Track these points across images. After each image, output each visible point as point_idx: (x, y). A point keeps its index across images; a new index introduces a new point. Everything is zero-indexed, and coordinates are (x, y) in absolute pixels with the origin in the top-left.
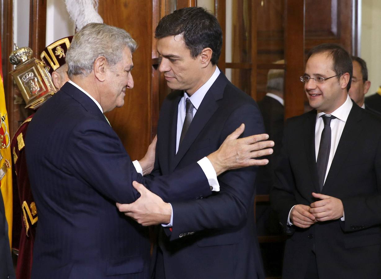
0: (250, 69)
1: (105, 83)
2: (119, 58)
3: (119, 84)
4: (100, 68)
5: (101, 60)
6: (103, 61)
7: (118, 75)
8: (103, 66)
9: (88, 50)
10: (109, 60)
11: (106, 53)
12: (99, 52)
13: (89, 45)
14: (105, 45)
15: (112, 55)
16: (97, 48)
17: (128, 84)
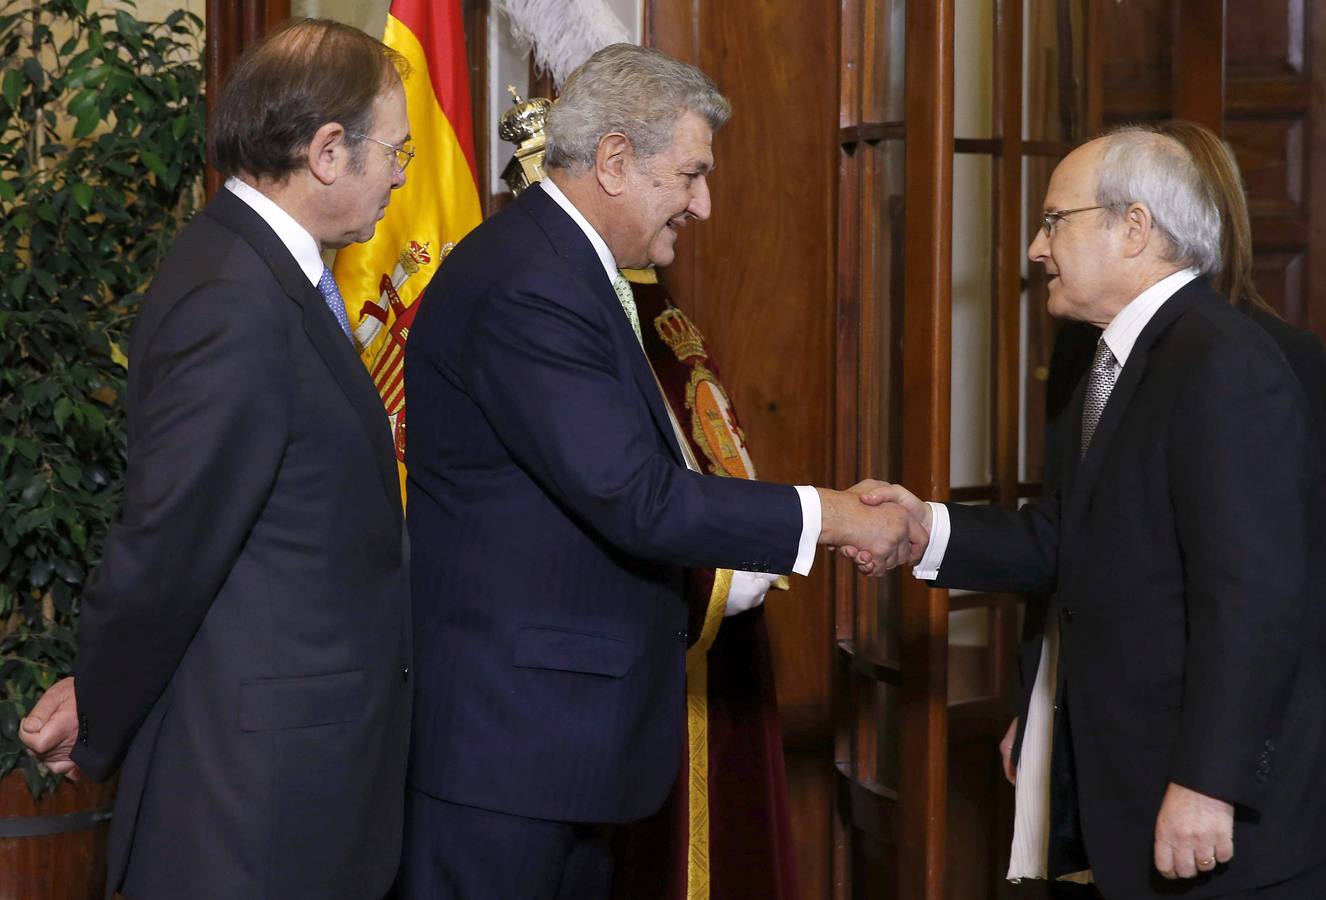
1: (620, 200)
2: (664, 141)
3: (659, 206)
4: (612, 161)
5: (616, 141)
6: (623, 145)
8: (620, 158)
9: (587, 113)
10: (636, 144)
11: (630, 124)
12: (612, 121)
13: (590, 101)
14: (628, 103)
15: (643, 132)
16: (608, 109)
17: (692, 207)
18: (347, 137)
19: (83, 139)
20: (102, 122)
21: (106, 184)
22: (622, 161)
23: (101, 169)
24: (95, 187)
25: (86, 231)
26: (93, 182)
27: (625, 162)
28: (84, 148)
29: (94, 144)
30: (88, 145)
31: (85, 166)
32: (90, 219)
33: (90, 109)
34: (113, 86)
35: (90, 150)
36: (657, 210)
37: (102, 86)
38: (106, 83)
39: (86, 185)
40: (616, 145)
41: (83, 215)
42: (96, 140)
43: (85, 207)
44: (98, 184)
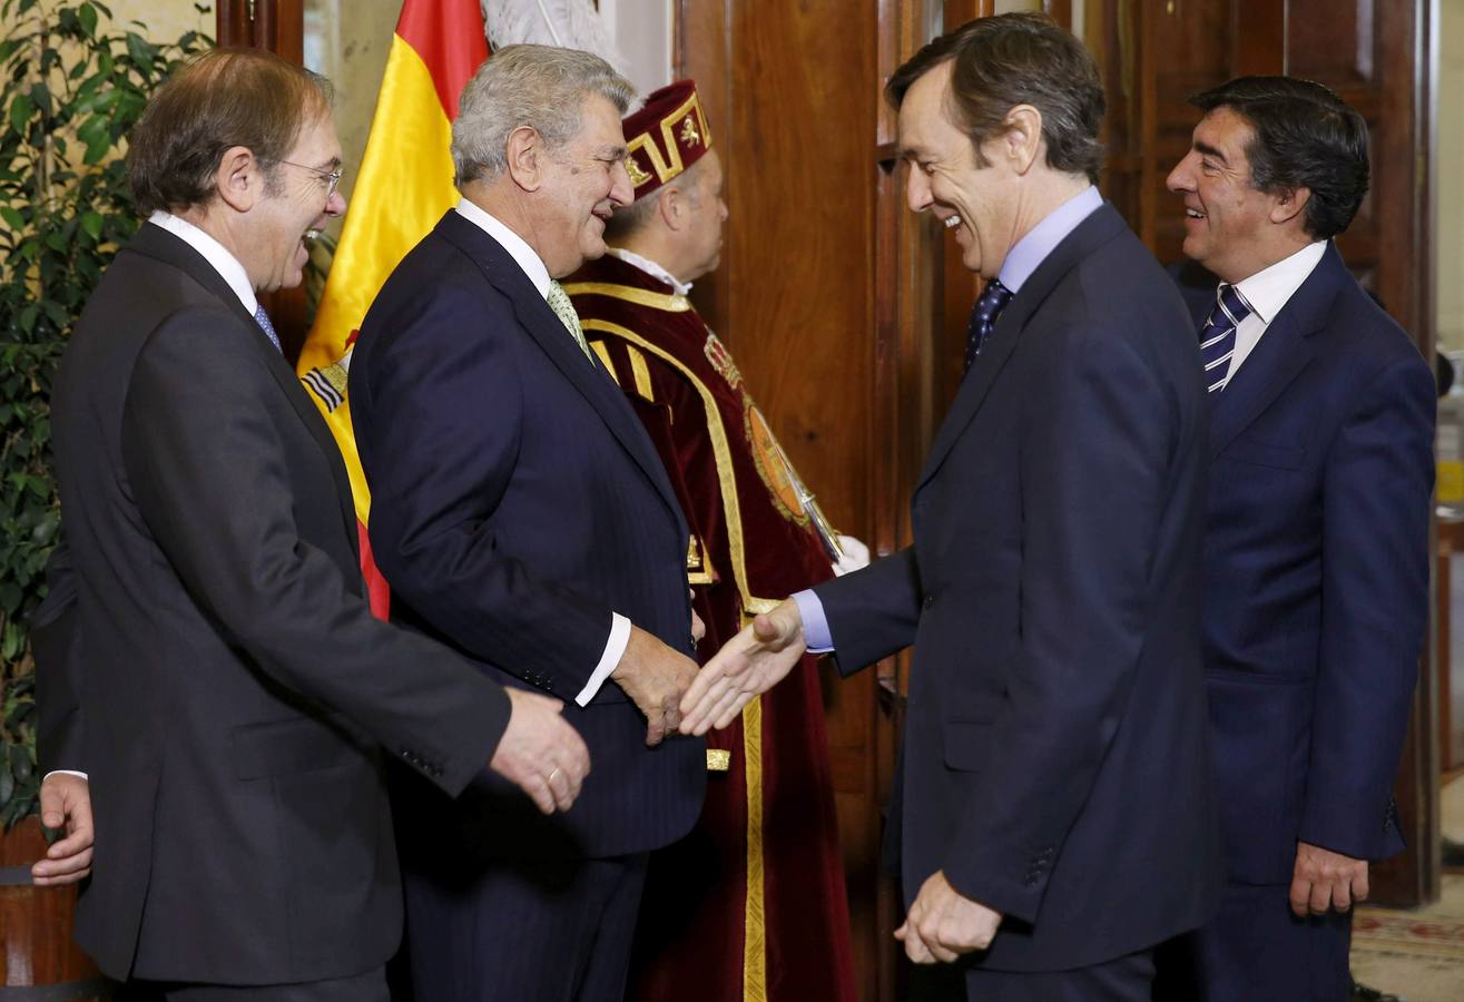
0: (1139, 173)
1: (541, 195)
2: (574, 127)
3: (581, 193)
4: (524, 158)
5: (524, 135)
6: (532, 138)
7: (575, 171)
8: (532, 152)
9: (490, 114)
10: (545, 135)
11: (536, 114)
12: (517, 116)
13: (492, 101)
14: (529, 94)
15: (550, 119)
16: (511, 106)
17: (614, 193)
18: (259, 162)
19: (94, 166)
20: (112, 148)
21: (118, 211)
22: (535, 155)
23: (113, 196)
24: (105, 215)
25: (98, 262)
26: (104, 210)
27: (538, 154)
28: (94, 175)
29: (105, 171)
30: (98, 171)
31: (96, 194)
32: (102, 248)
33: (100, 135)
34: (124, 110)
35: (101, 178)
36: (579, 198)
37: (112, 111)
38: (117, 108)
39: (96, 214)
40: (526, 140)
41: (94, 244)
42: (107, 167)
43: (95, 236)
44: (111, 212)
